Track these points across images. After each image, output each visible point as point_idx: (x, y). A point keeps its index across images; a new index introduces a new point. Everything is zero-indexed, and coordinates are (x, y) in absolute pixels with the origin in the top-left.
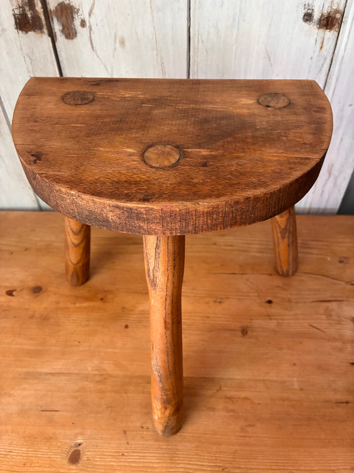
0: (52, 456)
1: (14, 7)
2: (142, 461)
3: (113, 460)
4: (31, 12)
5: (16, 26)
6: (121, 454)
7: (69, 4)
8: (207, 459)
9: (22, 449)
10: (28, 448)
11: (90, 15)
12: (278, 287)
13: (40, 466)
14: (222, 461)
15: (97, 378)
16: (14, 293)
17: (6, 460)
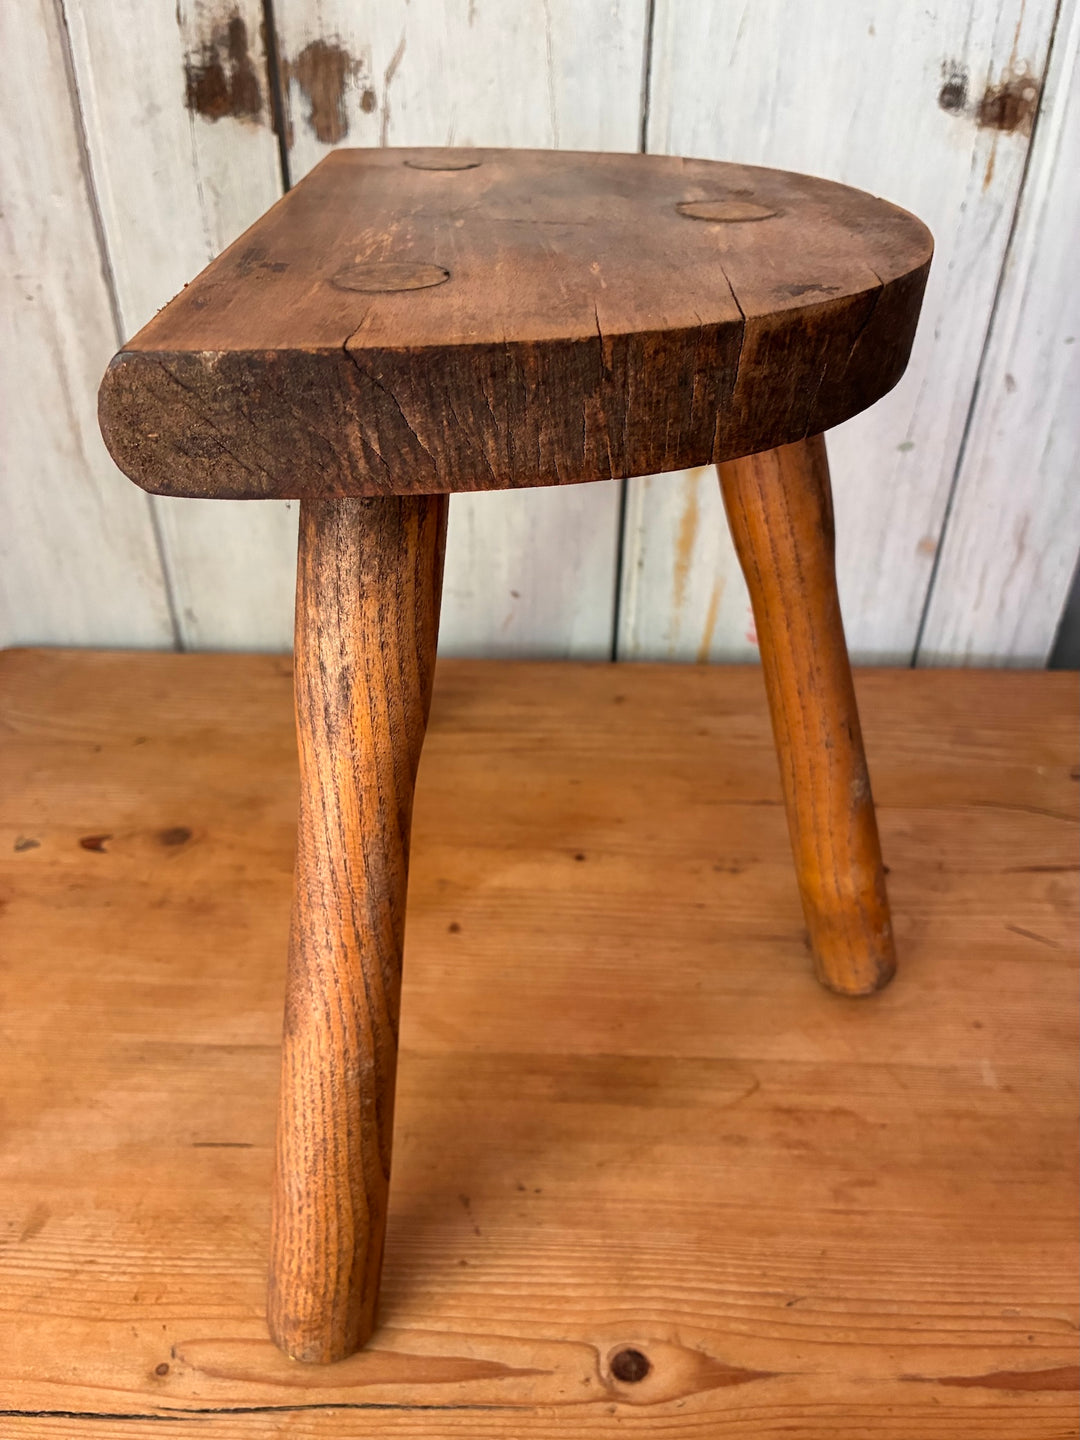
0: (232, 1271)
1: (190, 48)
2: (525, 1279)
3: (429, 1278)
4: (234, 62)
5: (190, 98)
6: (456, 1261)
8: (735, 1275)
9: (128, 1254)
10: (150, 1251)
11: (388, 79)
13: (189, 1303)
14: (784, 1279)
16: (105, 845)
17: (74, 1286)
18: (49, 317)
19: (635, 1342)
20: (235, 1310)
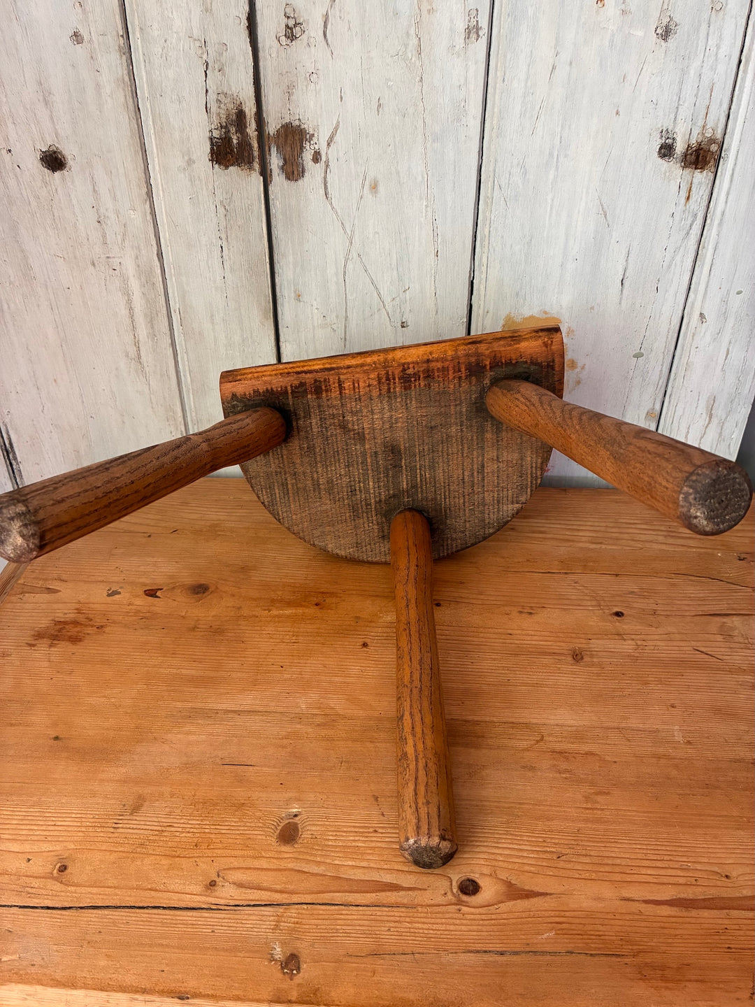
0: (248, 832)
1: (213, 127)
3: (357, 838)
4: (238, 135)
5: (212, 156)
6: (371, 830)
7: (300, 126)
8: (529, 841)
9: (190, 822)
10: (202, 820)
11: (329, 145)
12: (632, 593)
13: (225, 848)
14: (555, 844)
15: (319, 720)
16: (158, 594)
17: (162, 839)
18: (125, 280)
19: (472, 875)
20: (250, 853)
